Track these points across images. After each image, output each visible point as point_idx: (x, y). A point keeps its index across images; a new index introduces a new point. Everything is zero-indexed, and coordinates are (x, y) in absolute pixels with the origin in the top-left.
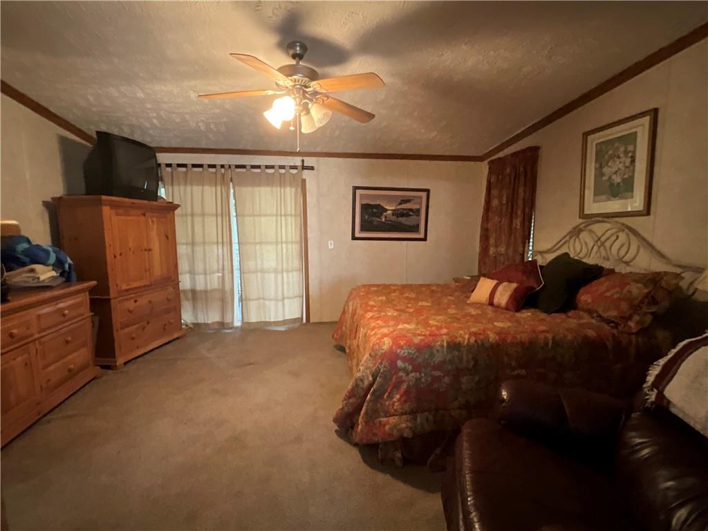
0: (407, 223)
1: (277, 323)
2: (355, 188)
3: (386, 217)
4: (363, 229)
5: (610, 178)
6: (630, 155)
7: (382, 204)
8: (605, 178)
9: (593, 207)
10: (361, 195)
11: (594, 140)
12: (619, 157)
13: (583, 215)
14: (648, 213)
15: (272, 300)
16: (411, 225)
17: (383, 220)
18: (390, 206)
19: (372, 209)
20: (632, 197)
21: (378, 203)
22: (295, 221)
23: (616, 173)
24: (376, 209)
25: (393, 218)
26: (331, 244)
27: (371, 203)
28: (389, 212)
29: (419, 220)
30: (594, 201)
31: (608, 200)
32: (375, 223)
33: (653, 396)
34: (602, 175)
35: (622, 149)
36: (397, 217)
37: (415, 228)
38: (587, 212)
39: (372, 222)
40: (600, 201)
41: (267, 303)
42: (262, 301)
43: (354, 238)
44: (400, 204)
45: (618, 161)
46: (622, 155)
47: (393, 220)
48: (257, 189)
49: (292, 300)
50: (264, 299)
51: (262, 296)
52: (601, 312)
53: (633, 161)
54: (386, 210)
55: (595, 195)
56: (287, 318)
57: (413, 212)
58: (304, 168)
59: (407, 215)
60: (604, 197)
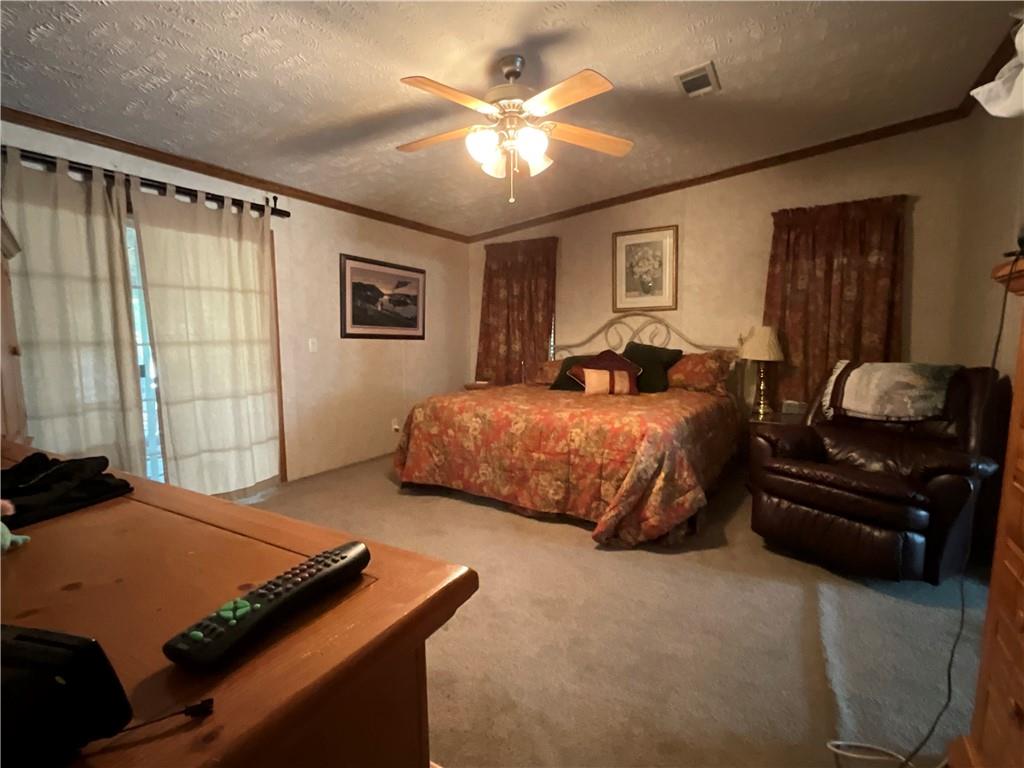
0: (405, 315)
1: (244, 493)
2: (344, 258)
3: (382, 305)
4: (356, 322)
5: (641, 276)
6: (658, 259)
7: (378, 286)
8: (636, 277)
9: (625, 302)
10: (352, 268)
11: (623, 242)
12: (648, 260)
13: (616, 310)
14: (676, 309)
15: (229, 450)
16: (409, 317)
17: (379, 308)
18: (387, 289)
19: (365, 291)
20: (662, 294)
21: (372, 283)
22: (262, 302)
23: (646, 273)
24: (370, 291)
25: (390, 307)
26: (313, 343)
27: (365, 283)
28: (386, 297)
29: (417, 311)
30: (627, 297)
31: (640, 295)
32: (370, 313)
33: (831, 412)
34: (633, 273)
35: (651, 252)
36: (395, 305)
37: (412, 322)
38: (620, 305)
39: (366, 310)
40: (631, 297)
41: (219, 457)
42: (205, 456)
43: (345, 335)
44: (397, 287)
45: (647, 263)
46: (651, 258)
47: (390, 309)
48: (188, 237)
49: (264, 446)
50: (211, 451)
51: (205, 446)
52: (697, 386)
53: (661, 264)
54: (382, 295)
55: (627, 291)
56: (259, 480)
57: (411, 300)
58: (276, 212)
59: (404, 304)
60: (636, 293)
